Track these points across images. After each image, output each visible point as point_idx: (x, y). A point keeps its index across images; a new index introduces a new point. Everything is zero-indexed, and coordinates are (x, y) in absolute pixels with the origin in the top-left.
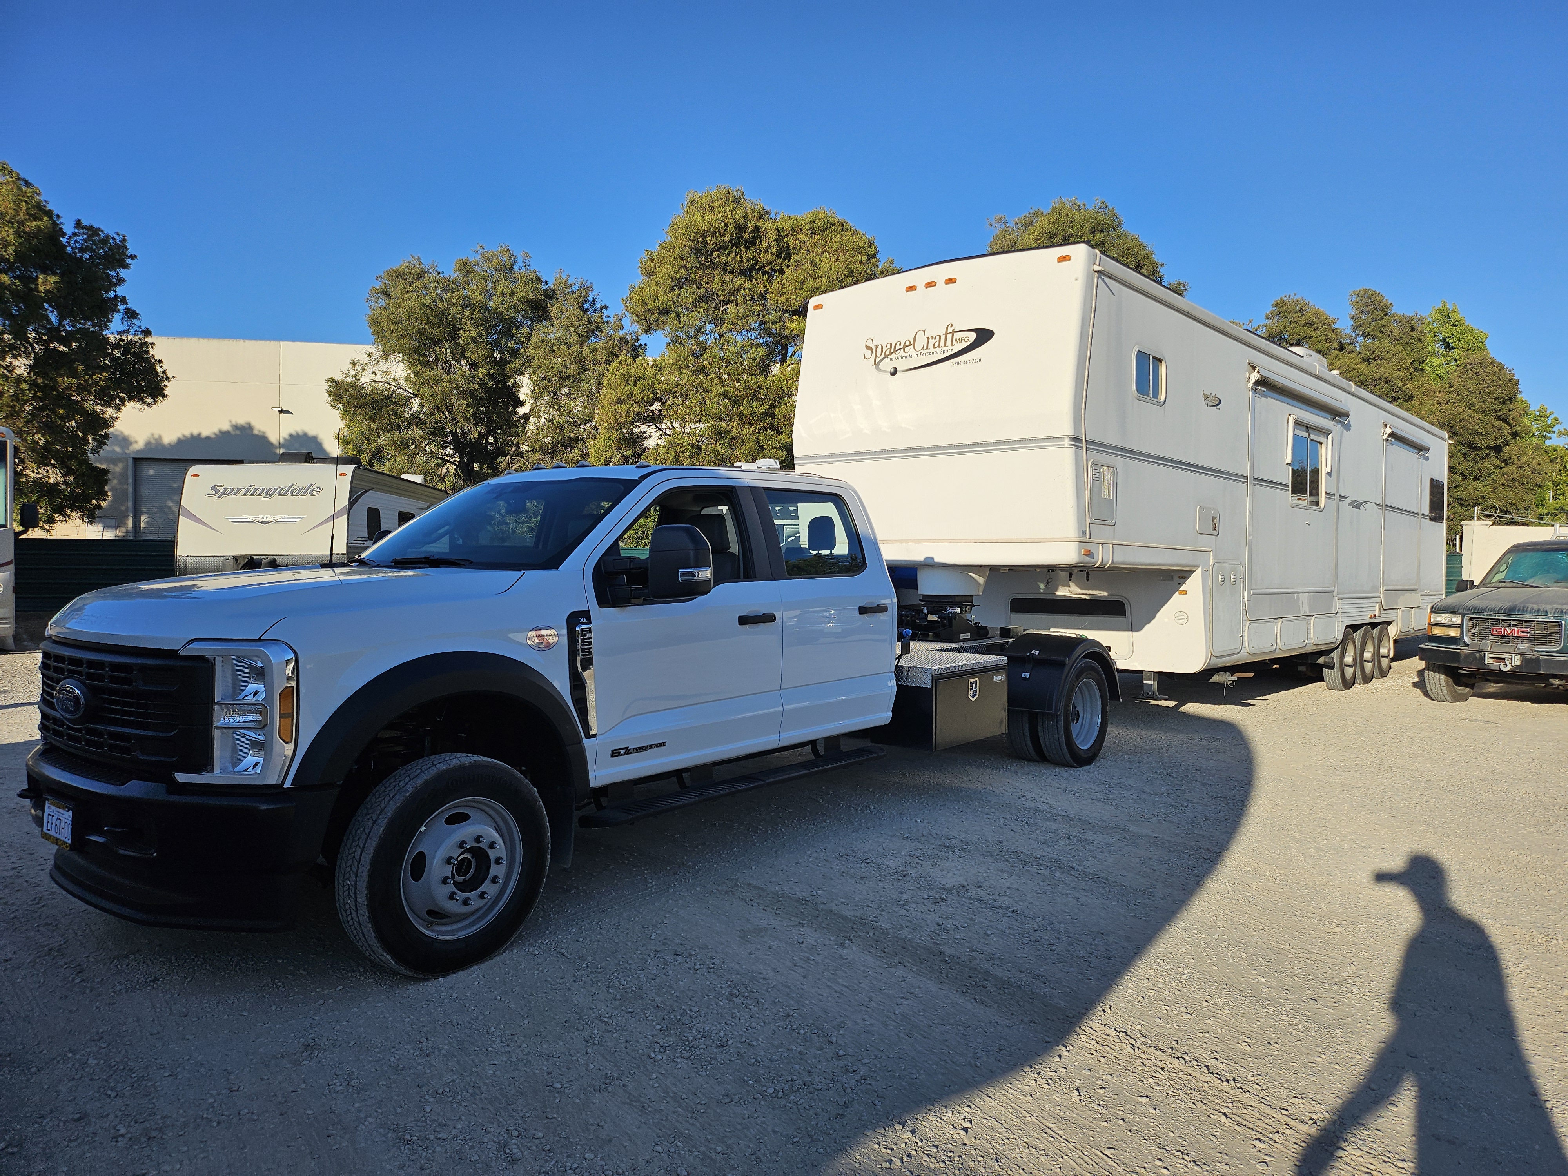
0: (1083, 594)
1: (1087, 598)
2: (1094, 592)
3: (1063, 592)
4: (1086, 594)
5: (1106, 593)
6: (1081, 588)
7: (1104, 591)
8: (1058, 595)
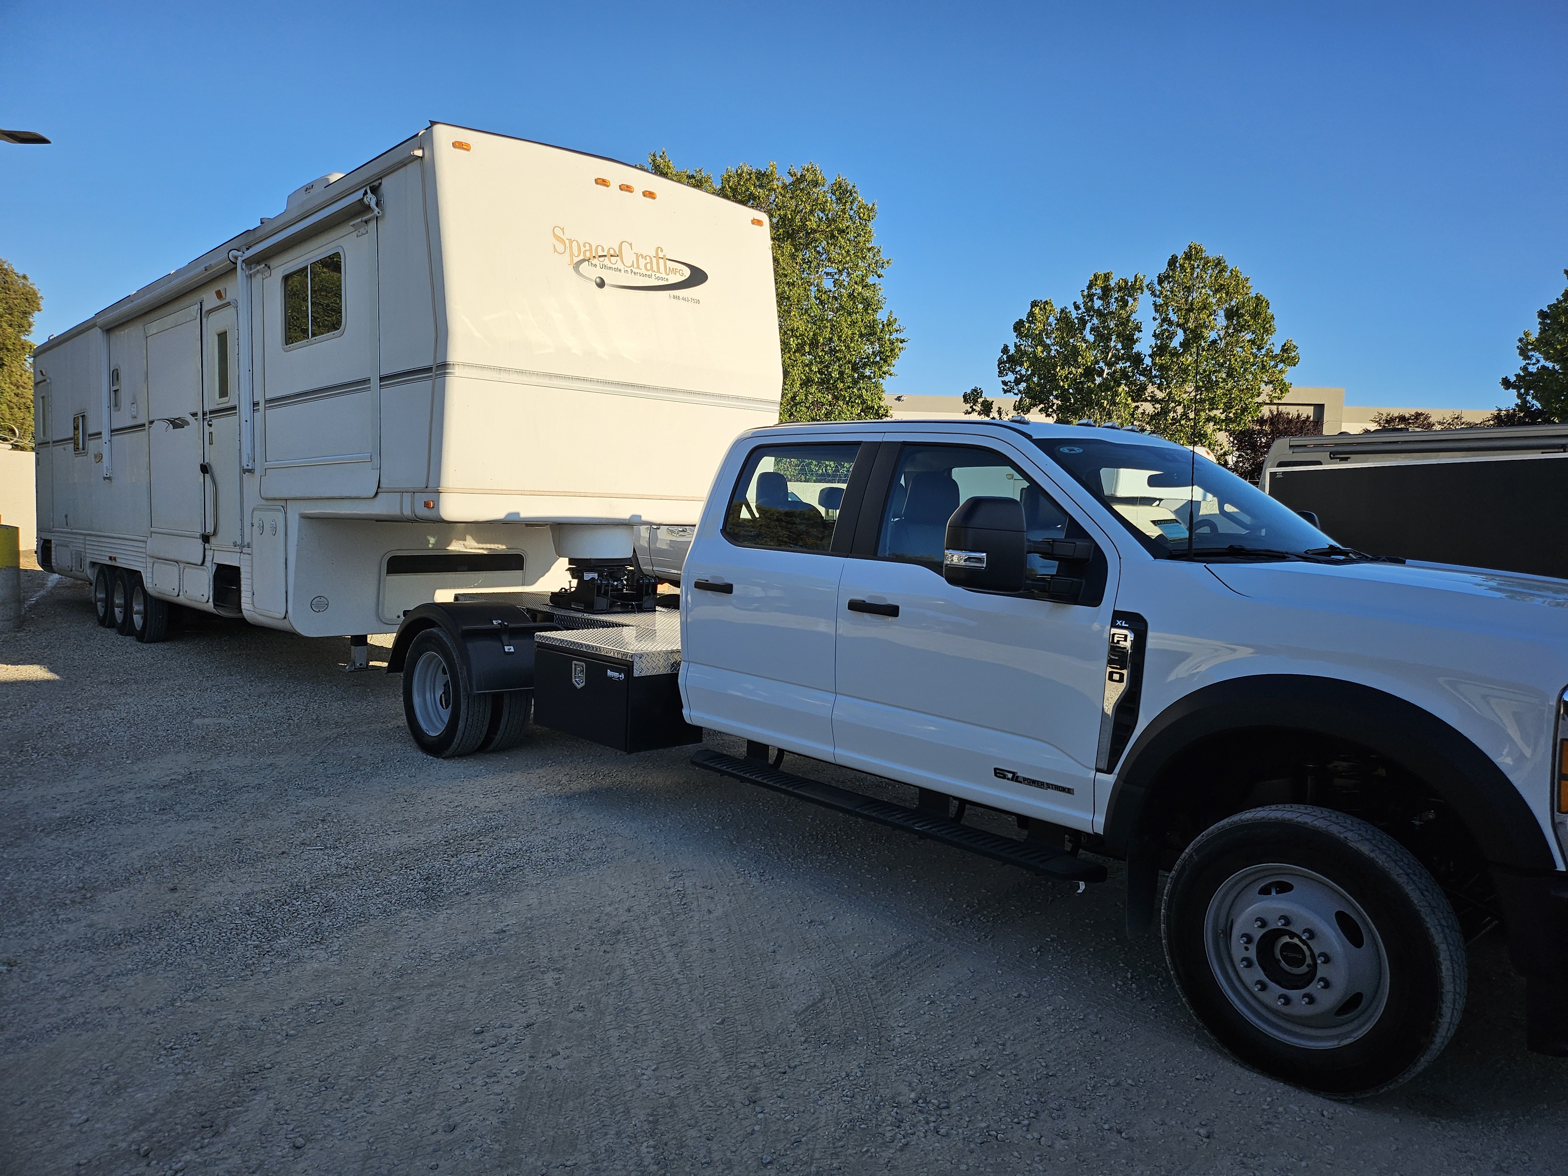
0: (479, 549)
1: (485, 552)
2: (493, 546)
3: (456, 547)
4: (483, 549)
5: (504, 547)
6: (478, 543)
7: (502, 544)
8: (452, 551)
